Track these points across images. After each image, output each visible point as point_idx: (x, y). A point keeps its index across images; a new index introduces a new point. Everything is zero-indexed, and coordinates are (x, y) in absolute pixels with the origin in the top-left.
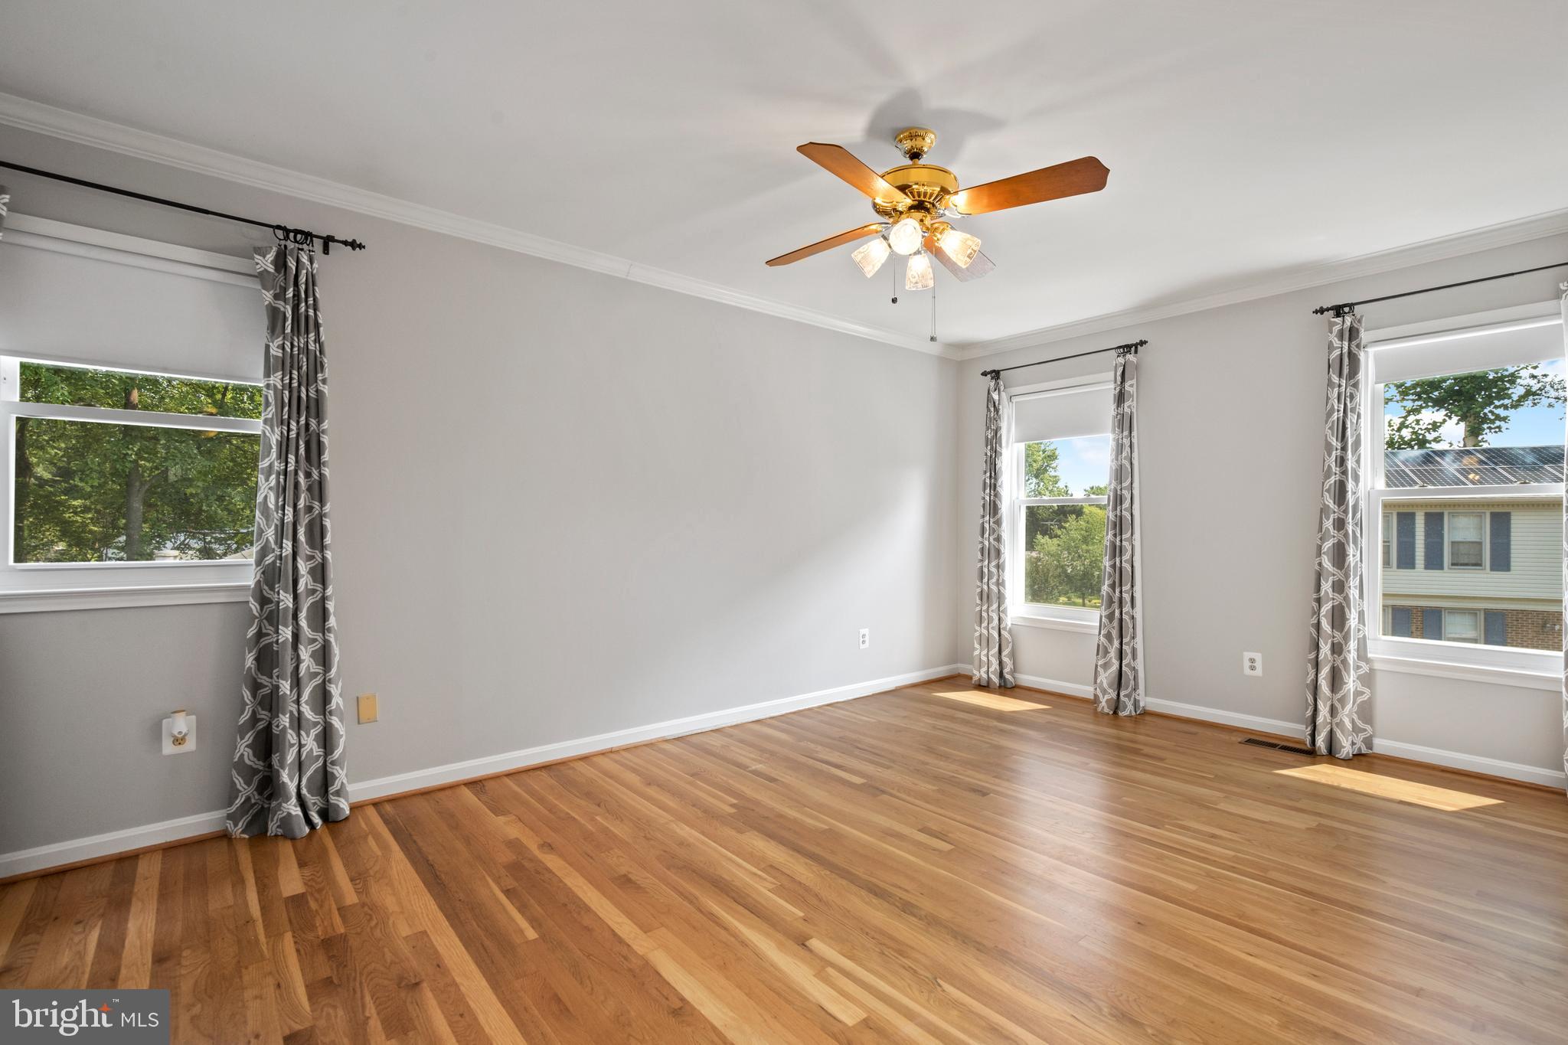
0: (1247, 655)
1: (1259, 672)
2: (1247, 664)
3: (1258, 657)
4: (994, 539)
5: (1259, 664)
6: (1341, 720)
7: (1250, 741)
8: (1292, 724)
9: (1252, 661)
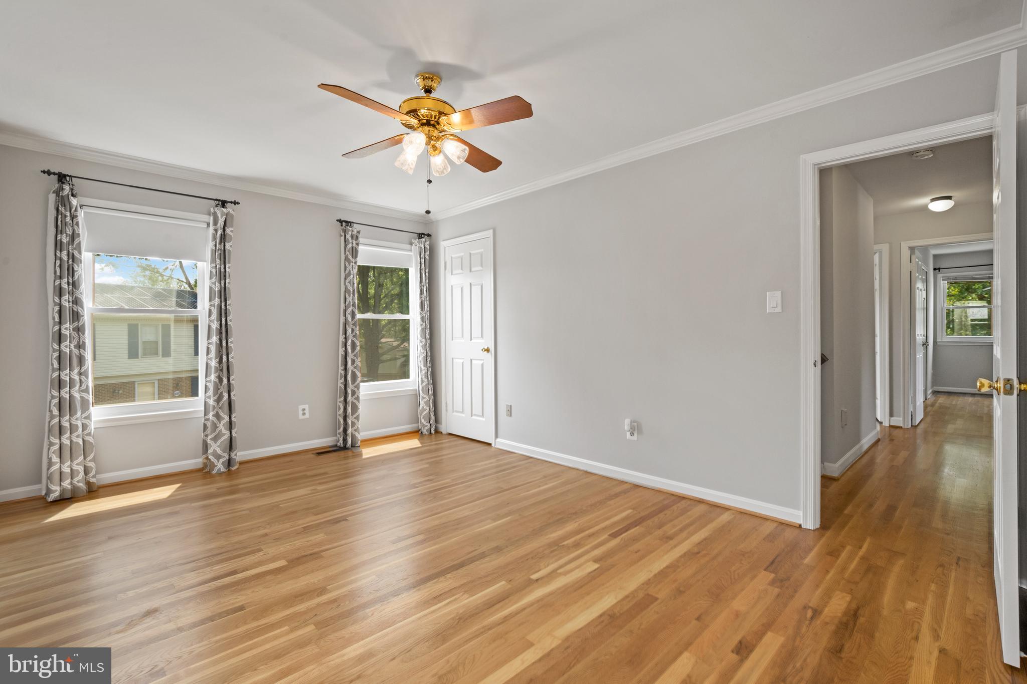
0: (301, 407)
1: (307, 416)
2: (301, 412)
3: (306, 407)
4: (75, 347)
5: (307, 412)
6: (358, 427)
7: (319, 454)
8: (321, 440)
9: (304, 410)
